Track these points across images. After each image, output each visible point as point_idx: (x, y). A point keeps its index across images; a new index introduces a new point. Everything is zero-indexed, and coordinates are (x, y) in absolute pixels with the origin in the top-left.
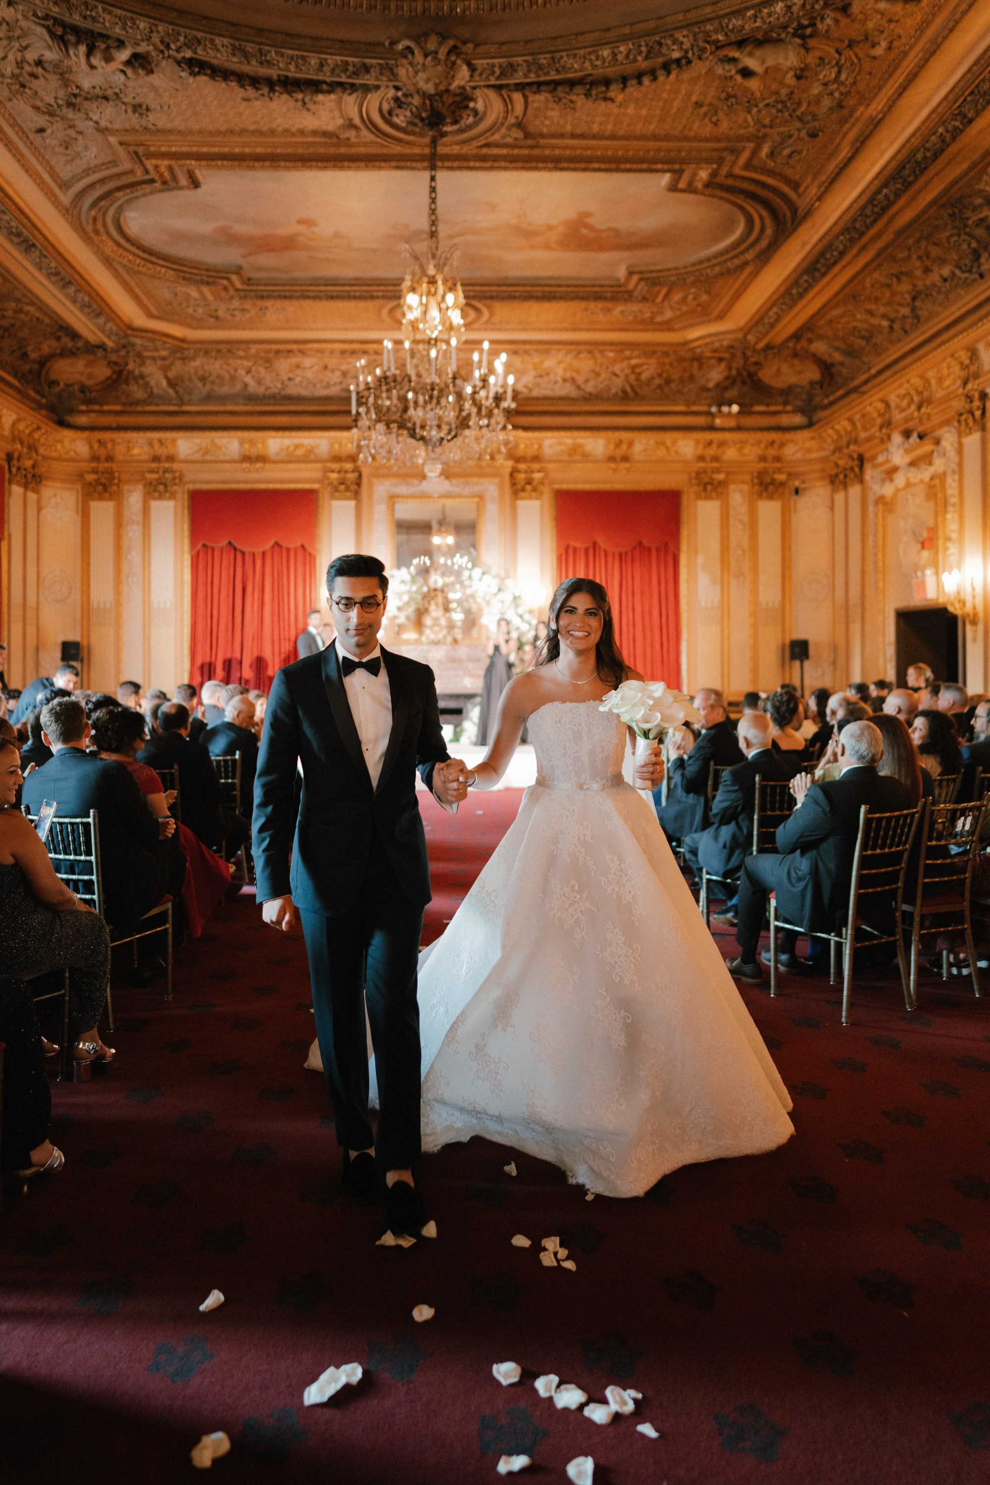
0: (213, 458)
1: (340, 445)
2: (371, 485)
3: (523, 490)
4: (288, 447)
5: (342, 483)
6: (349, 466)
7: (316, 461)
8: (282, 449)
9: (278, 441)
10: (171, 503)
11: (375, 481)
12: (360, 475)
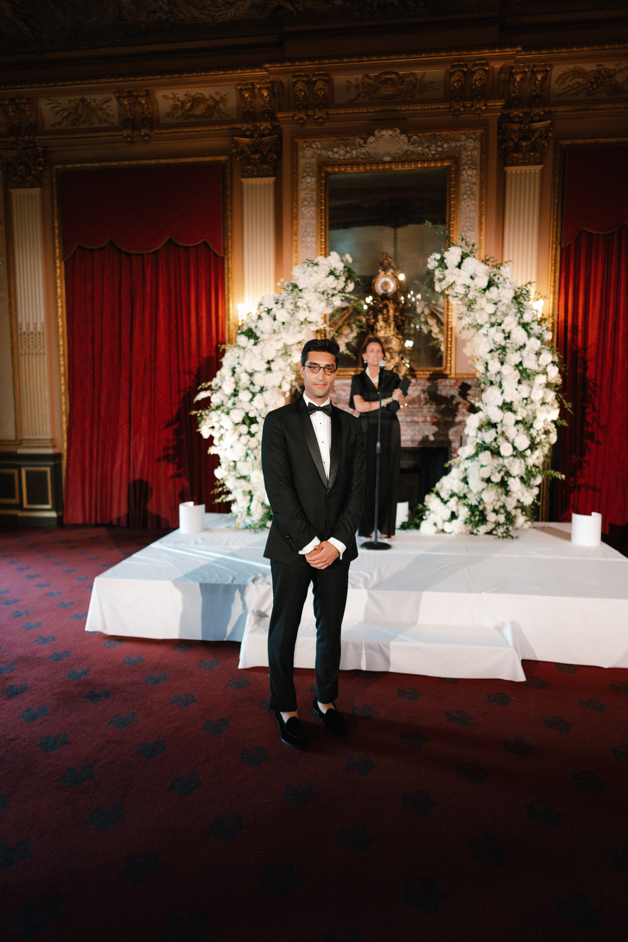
0: (86, 126)
1: (252, 90)
2: (295, 149)
3: (517, 148)
4: (183, 103)
5: (256, 152)
6: (264, 125)
7: (220, 122)
8: (175, 107)
9: (169, 93)
10: (37, 191)
11: (300, 142)
12: (280, 139)
